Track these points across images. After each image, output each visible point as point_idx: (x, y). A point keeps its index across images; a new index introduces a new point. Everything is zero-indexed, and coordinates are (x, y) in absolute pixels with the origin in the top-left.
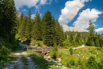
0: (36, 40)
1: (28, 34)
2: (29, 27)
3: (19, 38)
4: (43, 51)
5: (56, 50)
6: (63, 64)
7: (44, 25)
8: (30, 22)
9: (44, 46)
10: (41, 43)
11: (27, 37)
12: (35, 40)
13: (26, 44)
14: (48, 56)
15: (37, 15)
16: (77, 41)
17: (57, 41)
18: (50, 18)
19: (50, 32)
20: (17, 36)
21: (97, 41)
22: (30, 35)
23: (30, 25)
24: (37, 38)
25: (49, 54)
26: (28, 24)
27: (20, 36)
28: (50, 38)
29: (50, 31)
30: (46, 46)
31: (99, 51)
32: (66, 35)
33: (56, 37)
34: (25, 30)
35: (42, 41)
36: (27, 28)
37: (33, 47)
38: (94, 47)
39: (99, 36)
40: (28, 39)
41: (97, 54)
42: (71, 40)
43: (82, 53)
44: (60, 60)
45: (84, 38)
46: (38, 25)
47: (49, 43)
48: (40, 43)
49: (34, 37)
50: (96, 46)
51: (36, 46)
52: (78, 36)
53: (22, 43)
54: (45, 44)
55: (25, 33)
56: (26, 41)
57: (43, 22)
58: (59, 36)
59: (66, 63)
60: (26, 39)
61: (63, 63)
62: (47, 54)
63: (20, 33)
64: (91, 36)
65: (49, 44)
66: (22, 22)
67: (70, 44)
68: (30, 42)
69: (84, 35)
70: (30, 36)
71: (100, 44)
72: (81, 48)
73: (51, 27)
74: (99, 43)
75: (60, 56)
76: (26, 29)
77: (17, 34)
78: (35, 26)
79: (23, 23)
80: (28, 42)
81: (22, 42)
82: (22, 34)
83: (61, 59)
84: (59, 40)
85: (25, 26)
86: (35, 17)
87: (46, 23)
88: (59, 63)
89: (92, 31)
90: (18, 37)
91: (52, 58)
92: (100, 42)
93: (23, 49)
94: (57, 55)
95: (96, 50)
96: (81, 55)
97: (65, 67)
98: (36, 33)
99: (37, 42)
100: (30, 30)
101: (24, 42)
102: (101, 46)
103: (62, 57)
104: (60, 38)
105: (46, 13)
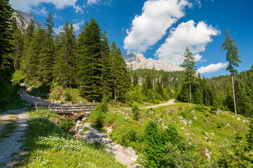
0: (64, 87)
1: (45, 72)
2: (47, 56)
3: (22, 81)
4: (74, 112)
5: (104, 109)
6: (114, 140)
7: (82, 53)
8: (50, 43)
9: (81, 101)
10: (75, 93)
11: (41, 80)
12: (61, 87)
13: (39, 95)
14: (85, 121)
15: (66, 29)
16: (160, 91)
17: (111, 91)
18: (96, 38)
19: (94, 70)
20: (17, 76)
21: (199, 91)
22: (50, 74)
23: (49, 50)
24: (65, 83)
25: (87, 119)
26: (44, 48)
27: (25, 75)
28: (95, 83)
29: (95, 68)
30: (85, 100)
31: (198, 112)
32: (136, 78)
33: (109, 82)
34: (37, 62)
35: (76, 90)
36: (43, 57)
37: (55, 102)
38: (190, 105)
39: (203, 82)
40: (44, 84)
41: (195, 118)
42: (145, 89)
43: (162, 117)
44: (109, 130)
45: (176, 86)
46: (70, 53)
47: (92, 93)
48: (72, 95)
49: (57, 78)
50: (196, 102)
51: (63, 99)
52: (164, 80)
53: (28, 93)
54: (83, 97)
55: (37, 69)
56: (40, 88)
57: (79, 46)
58: (115, 78)
59: (120, 137)
60: (39, 84)
61: (114, 137)
62: (83, 119)
63: (24, 67)
64: (188, 82)
65: (92, 97)
66: (32, 43)
67: (142, 97)
68: (49, 92)
69: (177, 79)
70: (50, 77)
71: (204, 98)
72: (165, 106)
73: (97, 57)
74: (202, 97)
75: (111, 123)
76: (41, 60)
77: (17, 71)
78: (61, 53)
79: (33, 46)
80: (44, 91)
81: (29, 89)
82: (29, 71)
83: (113, 128)
84: (117, 87)
85: (38, 53)
86: (62, 33)
87: (86, 49)
88: (107, 137)
89: (190, 71)
90: (21, 79)
91: (93, 126)
92: (204, 94)
93: (26, 106)
94: (104, 120)
95: (193, 111)
96: (159, 121)
97: (118, 145)
98: (64, 70)
99: (64, 92)
100: (50, 62)
101: (34, 90)
102: (205, 102)
103: (114, 124)
104: (119, 84)
105: (87, 25)
